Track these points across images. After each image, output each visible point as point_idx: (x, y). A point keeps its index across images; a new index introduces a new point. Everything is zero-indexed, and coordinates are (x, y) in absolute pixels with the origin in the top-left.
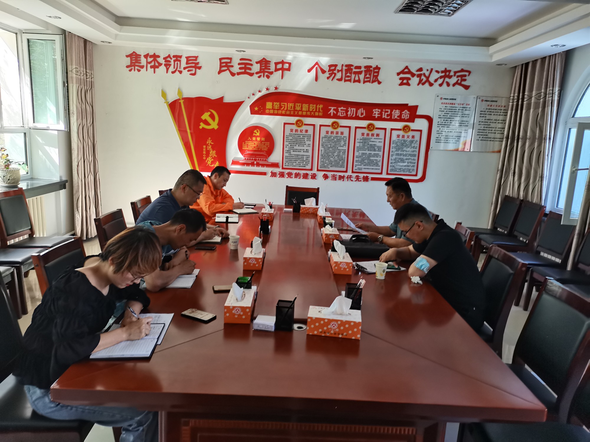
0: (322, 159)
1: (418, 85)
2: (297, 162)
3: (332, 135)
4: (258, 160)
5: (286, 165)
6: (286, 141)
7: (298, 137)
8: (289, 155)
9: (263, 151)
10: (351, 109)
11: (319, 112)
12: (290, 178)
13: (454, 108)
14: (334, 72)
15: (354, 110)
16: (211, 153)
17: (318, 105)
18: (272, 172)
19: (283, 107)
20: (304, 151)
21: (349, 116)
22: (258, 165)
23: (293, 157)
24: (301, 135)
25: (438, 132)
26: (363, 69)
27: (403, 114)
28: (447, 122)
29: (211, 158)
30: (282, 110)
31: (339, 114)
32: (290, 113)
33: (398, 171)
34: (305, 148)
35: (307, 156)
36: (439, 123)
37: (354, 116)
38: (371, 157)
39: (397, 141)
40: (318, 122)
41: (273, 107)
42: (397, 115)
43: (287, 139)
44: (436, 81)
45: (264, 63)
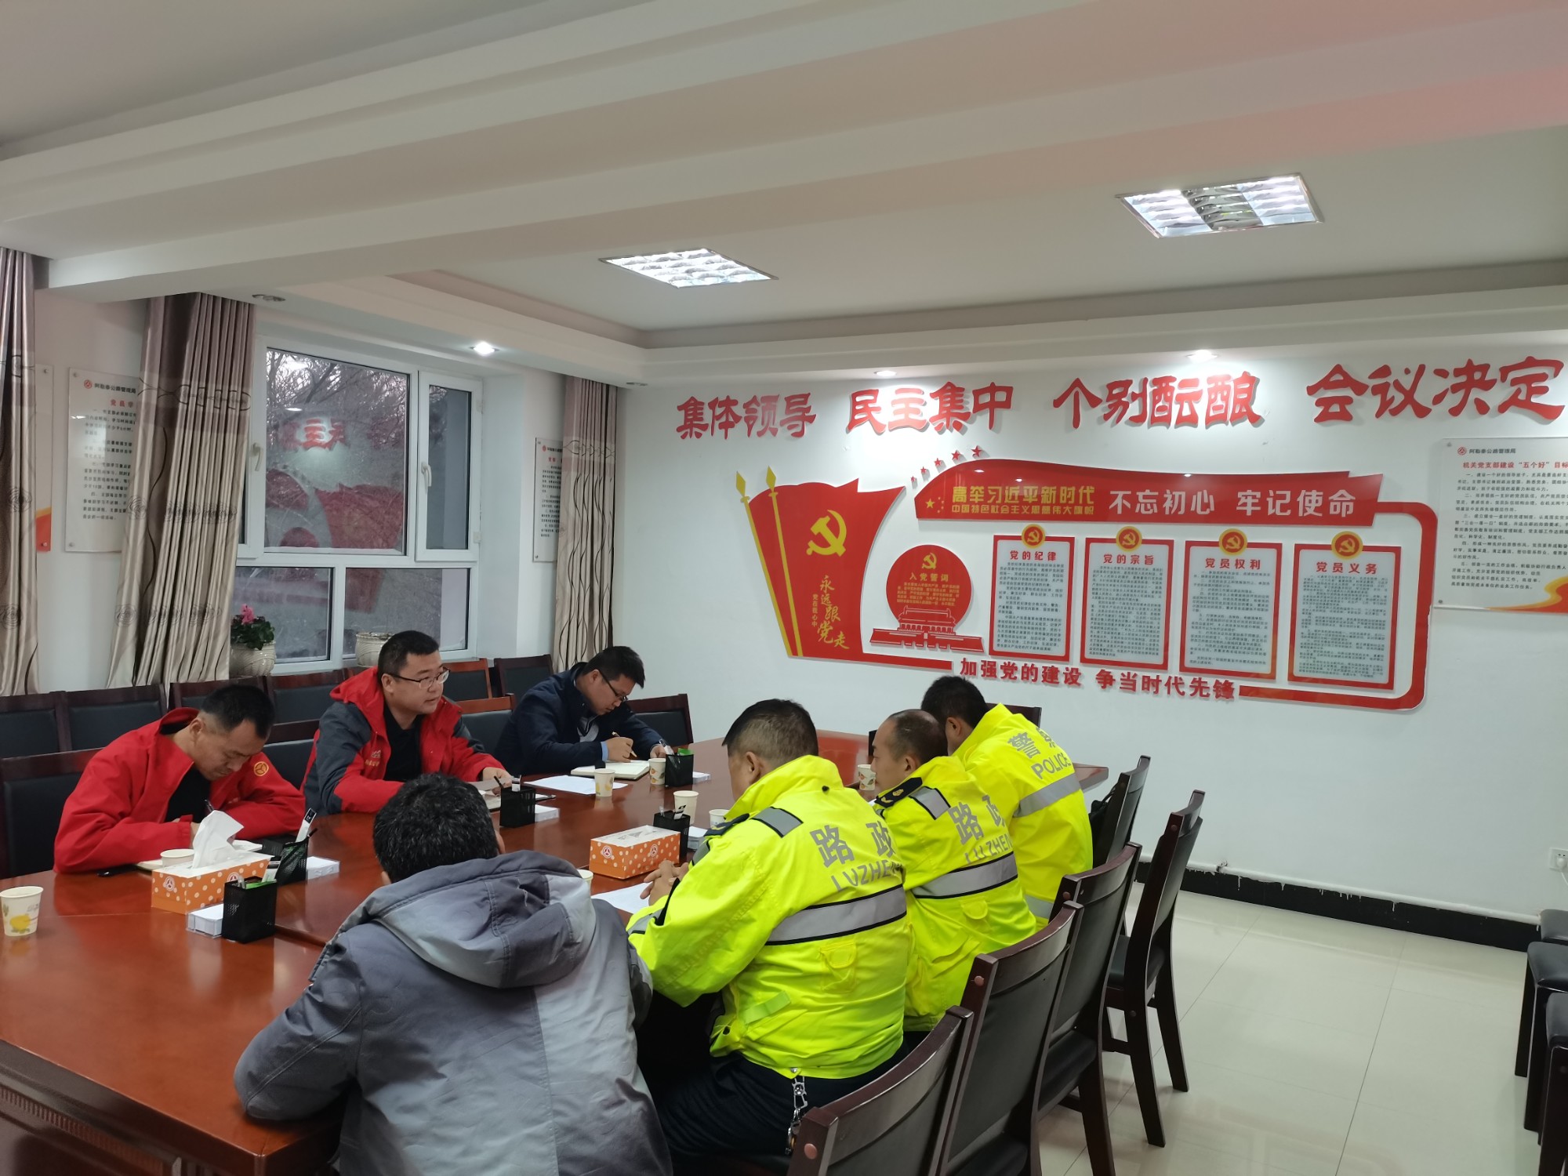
0: (1095, 631)
1: (1379, 414)
2: (1029, 637)
3: (1121, 565)
4: (933, 629)
5: (1000, 643)
6: (1001, 582)
7: (1030, 572)
8: (1008, 619)
9: (944, 608)
10: (1171, 493)
11: (1085, 504)
12: (1010, 678)
13: (1511, 478)
14: (1124, 399)
15: (1180, 496)
16: (828, 611)
17: (1083, 487)
18: (964, 662)
19: (992, 495)
20: (1047, 607)
21: (1167, 512)
22: (933, 642)
23: (1018, 622)
24: (1039, 565)
25: (1458, 553)
26: (1204, 386)
27: (1332, 501)
28: (1488, 520)
29: (829, 622)
30: (990, 505)
31: (1140, 508)
32: (1010, 511)
33: (1325, 669)
34: (1049, 600)
35: (1054, 622)
36: (1459, 526)
37: (1182, 512)
38: (1239, 626)
39: (1317, 580)
40: (1082, 532)
41: (968, 497)
42: (1314, 505)
43: (1003, 576)
44: (1438, 399)
45: (950, 394)
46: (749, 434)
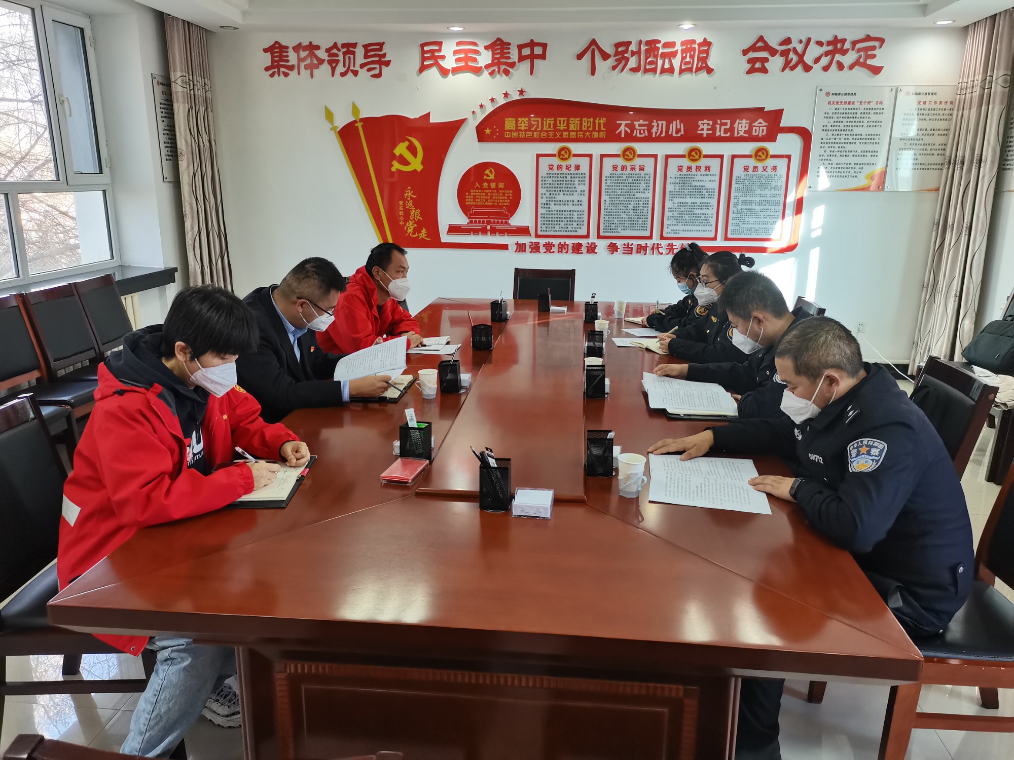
0: (607, 217)
1: (783, 70)
2: (562, 224)
3: (624, 172)
4: (494, 222)
5: (542, 229)
6: (542, 187)
7: (562, 179)
8: (548, 212)
9: (502, 207)
10: (657, 122)
11: (600, 130)
12: (550, 252)
13: (853, 111)
14: (626, 55)
15: (662, 124)
16: (412, 213)
17: (598, 119)
18: (517, 244)
19: (534, 125)
20: (574, 203)
21: (654, 136)
22: (494, 231)
23: (554, 214)
24: (569, 174)
25: (821, 158)
26: (678, 47)
27: (755, 126)
28: (839, 137)
29: (413, 222)
30: (533, 132)
31: (636, 133)
32: (547, 136)
33: (745, 232)
34: (576, 198)
35: (579, 213)
36: (823, 141)
37: (663, 135)
38: (696, 209)
39: (743, 177)
40: (596, 149)
41: (517, 126)
42: (743, 129)
43: (544, 182)
44: (817, 60)
45: (499, 47)
46: (333, 75)
